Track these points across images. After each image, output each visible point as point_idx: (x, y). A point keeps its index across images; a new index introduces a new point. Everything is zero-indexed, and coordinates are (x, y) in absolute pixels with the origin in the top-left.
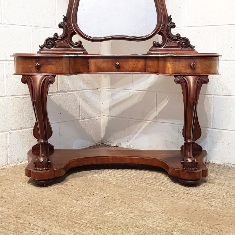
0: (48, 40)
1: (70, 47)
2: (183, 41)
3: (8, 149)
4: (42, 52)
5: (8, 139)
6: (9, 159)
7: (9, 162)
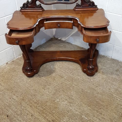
0: (24, 4)
1: (35, 8)
2: (91, 3)
3: (14, 53)
4: (22, 10)
5: (13, 49)
6: (15, 56)
7: (15, 57)
